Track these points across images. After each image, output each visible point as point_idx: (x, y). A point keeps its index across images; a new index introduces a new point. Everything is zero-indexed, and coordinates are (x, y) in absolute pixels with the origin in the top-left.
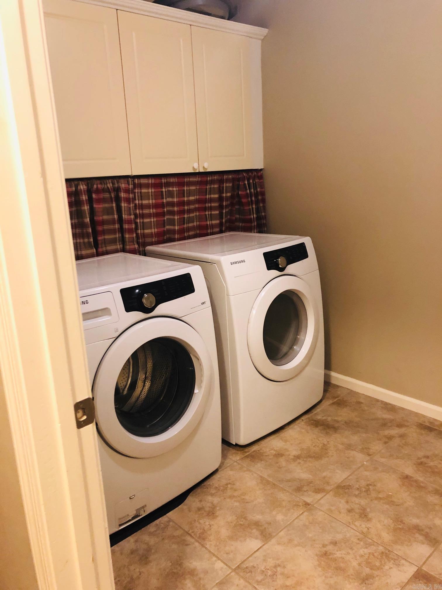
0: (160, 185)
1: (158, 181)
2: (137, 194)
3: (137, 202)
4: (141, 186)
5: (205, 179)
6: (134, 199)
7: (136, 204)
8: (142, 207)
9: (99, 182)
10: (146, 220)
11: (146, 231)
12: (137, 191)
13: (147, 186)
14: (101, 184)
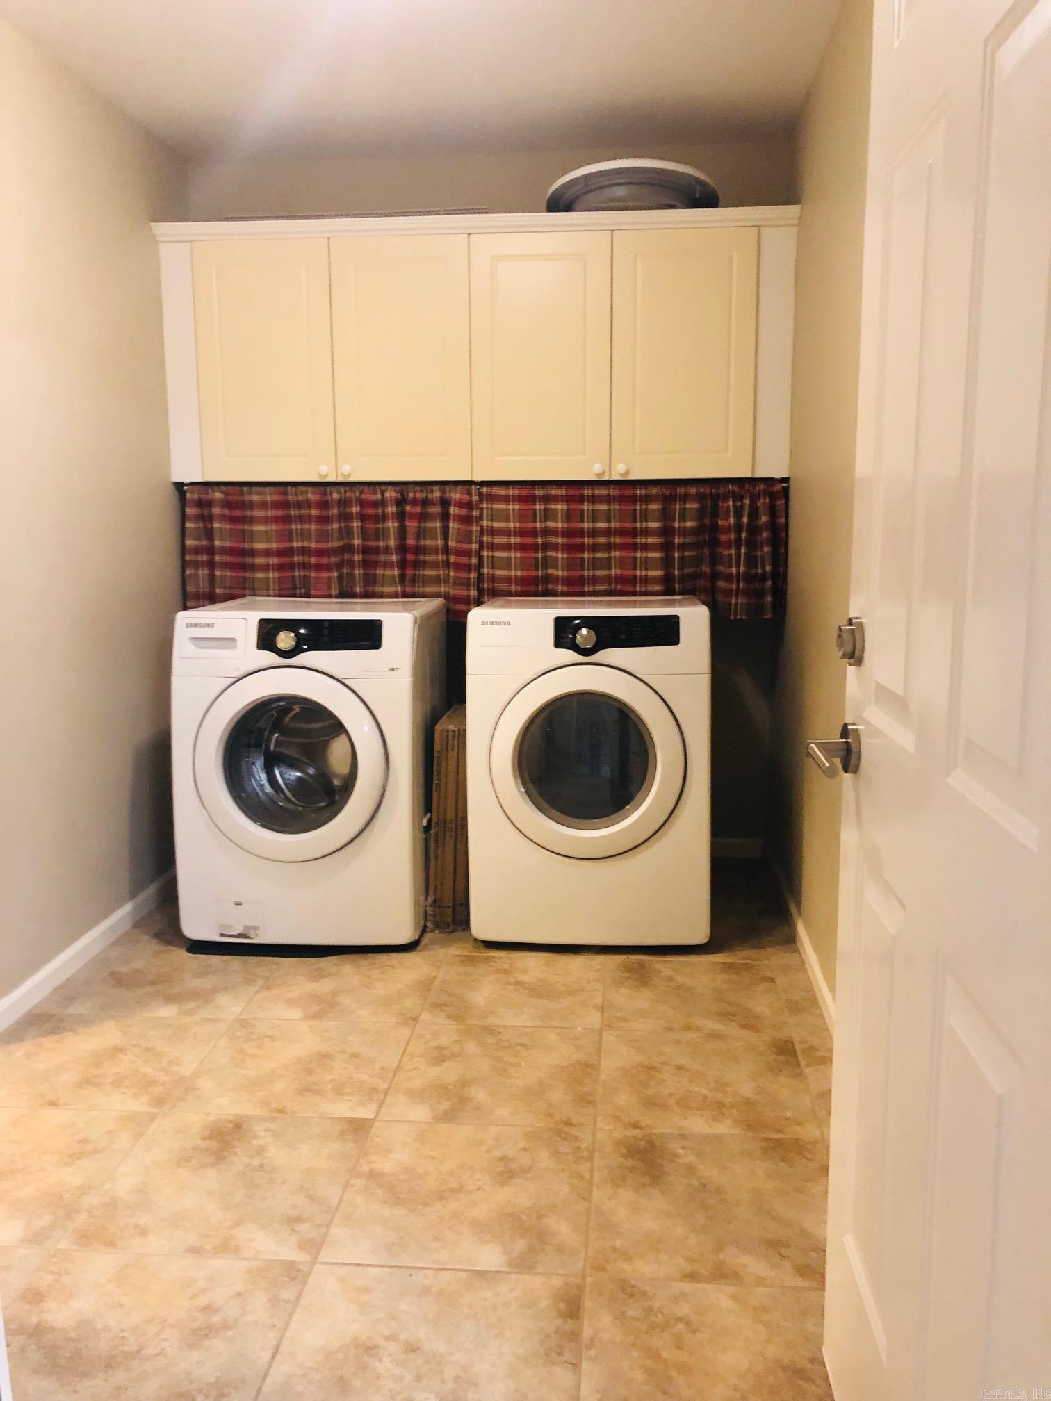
0: (532, 499)
1: (525, 492)
2: (485, 511)
3: (485, 523)
4: (492, 498)
5: (629, 492)
6: (480, 518)
7: (482, 528)
8: (492, 532)
9: (418, 488)
10: (498, 554)
11: (499, 572)
12: (485, 505)
13: (506, 499)
14: (422, 491)
